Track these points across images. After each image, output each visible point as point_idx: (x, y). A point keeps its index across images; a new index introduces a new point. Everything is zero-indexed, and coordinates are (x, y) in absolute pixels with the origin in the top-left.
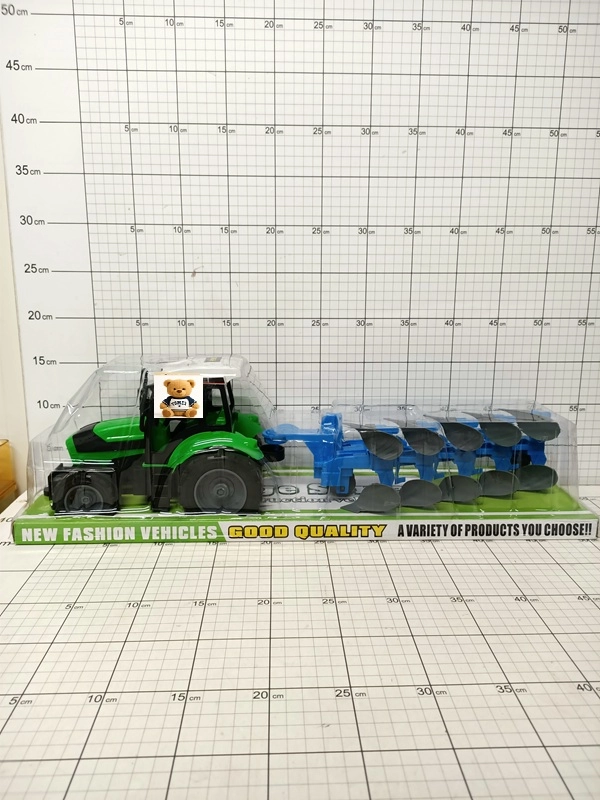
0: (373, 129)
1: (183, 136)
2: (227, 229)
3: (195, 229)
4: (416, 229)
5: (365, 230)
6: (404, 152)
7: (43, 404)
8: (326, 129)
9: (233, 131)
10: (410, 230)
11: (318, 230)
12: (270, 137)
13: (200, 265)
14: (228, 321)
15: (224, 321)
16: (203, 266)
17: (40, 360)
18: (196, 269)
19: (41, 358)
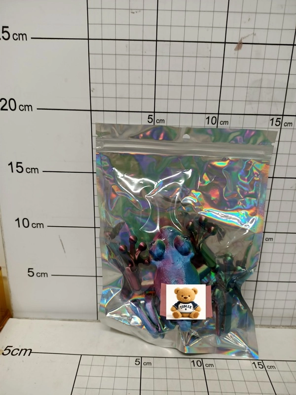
7: (23, 222)
13: (251, 31)
14: (278, 119)
15: (273, 119)
16: (254, 34)
17: (17, 167)
18: (244, 38)
19: (19, 165)
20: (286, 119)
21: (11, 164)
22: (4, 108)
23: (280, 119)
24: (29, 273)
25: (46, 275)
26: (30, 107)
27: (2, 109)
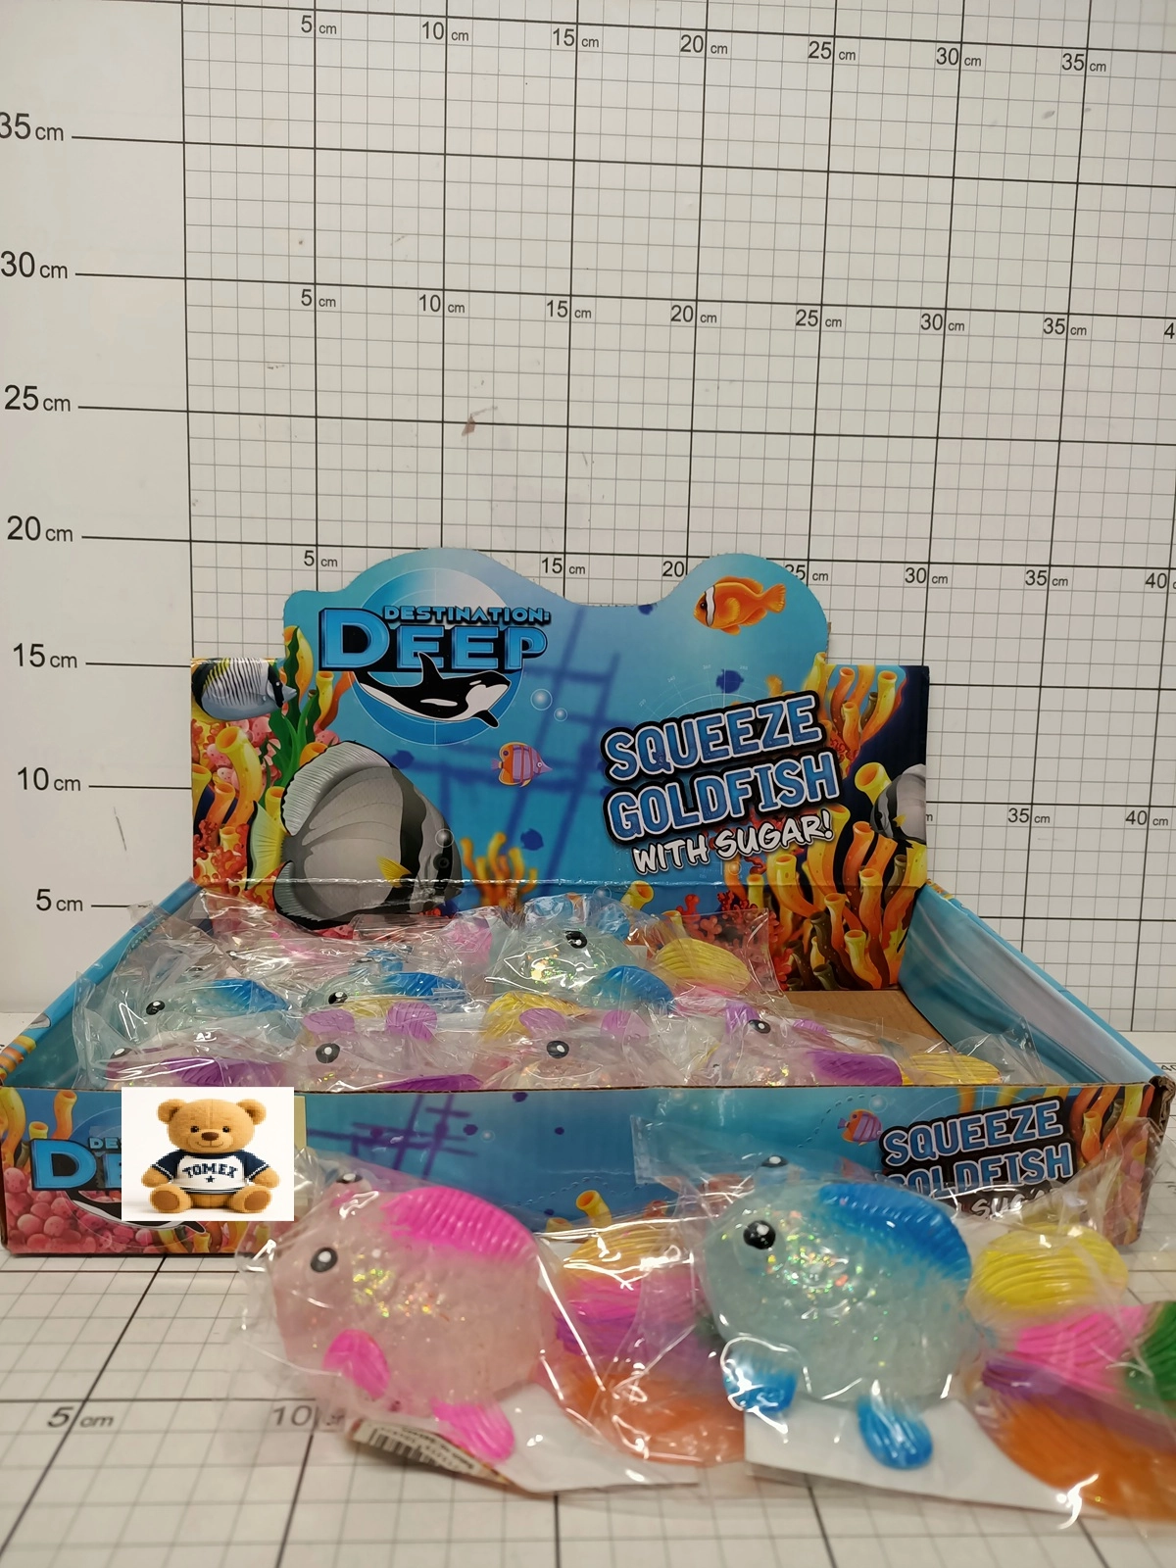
0: (968, 52)
1: (459, 54)
2: (564, 305)
3: (477, 304)
4: (1075, 322)
5: (937, 320)
6: (1049, 115)
7: (35, 778)
8: (842, 45)
9: (594, 41)
10: (1059, 324)
11: (811, 315)
12: (693, 64)
13: (488, 404)
14: (555, 559)
15: (546, 560)
16: (494, 408)
17: (32, 654)
18: (477, 413)
19: (36, 649)
20: (572, 561)
21: (20, 647)
22: (14, 535)
23: (560, 559)
24: (39, 902)
25: (78, 904)
26: (68, 534)
27: (10, 537)
